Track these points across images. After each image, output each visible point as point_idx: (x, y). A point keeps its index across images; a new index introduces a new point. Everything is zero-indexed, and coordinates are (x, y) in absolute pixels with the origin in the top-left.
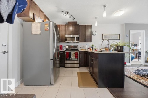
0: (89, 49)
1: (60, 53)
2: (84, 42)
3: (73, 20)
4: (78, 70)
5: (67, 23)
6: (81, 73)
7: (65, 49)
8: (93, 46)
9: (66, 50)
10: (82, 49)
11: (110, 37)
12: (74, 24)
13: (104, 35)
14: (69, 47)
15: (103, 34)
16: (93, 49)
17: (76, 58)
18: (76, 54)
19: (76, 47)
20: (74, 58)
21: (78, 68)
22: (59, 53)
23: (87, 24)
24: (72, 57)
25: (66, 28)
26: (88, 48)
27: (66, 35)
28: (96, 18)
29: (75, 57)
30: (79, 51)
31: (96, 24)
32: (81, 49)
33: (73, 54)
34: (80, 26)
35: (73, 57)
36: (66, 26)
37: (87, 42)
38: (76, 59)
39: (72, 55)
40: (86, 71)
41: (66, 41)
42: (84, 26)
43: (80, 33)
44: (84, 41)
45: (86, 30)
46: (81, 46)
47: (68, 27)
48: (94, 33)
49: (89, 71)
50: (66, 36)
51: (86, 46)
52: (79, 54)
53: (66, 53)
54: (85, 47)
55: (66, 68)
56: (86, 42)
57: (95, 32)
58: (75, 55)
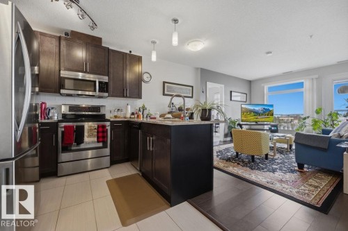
0: (136, 116)
1: (40, 130)
2: (124, 97)
3: (92, 28)
4: (107, 175)
5: (67, 34)
6: (118, 181)
7: (55, 117)
8: (144, 108)
9: (60, 118)
10: (116, 117)
11: (178, 90)
12: (93, 43)
13: (166, 85)
14: (72, 108)
15: (164, 83)
16: (145, 116)
17: (98, 142)
18: (100, 129)
19: (97, 109)
20: (93, 142)
21: (106, 170)
22: (35, 128)
23: (130, 52)
24: (86, 139)
25: (63, 49)
26: (133, 114)
27: (62, 72)
28: (154, 42)
29: (96, 139)
30: (108, 121)
31: (154, 58)
32: (112, 115)
33: (90, 130)
34: (111, 53)
35: (89, 139)
36: (63, 43)
37: (130, 97)
38: (101, 145)
39: (86, 134)
40: (129, 174)
41: (63, 91)
42: (124, 54)
43: (111, 70)
44: (123, 95)
45: (128, 67)
46: (112, 109)
47: (70, 46)
48: (145, 77)
49: (140, 171)
50: (64, 74)
51: (127, 108)
52: (109, 128)
53: (65, 127)
54: (124, 110)
55: (63, 179)
56: (126, 97)
57: (148, 76)
58: (98, 132)
